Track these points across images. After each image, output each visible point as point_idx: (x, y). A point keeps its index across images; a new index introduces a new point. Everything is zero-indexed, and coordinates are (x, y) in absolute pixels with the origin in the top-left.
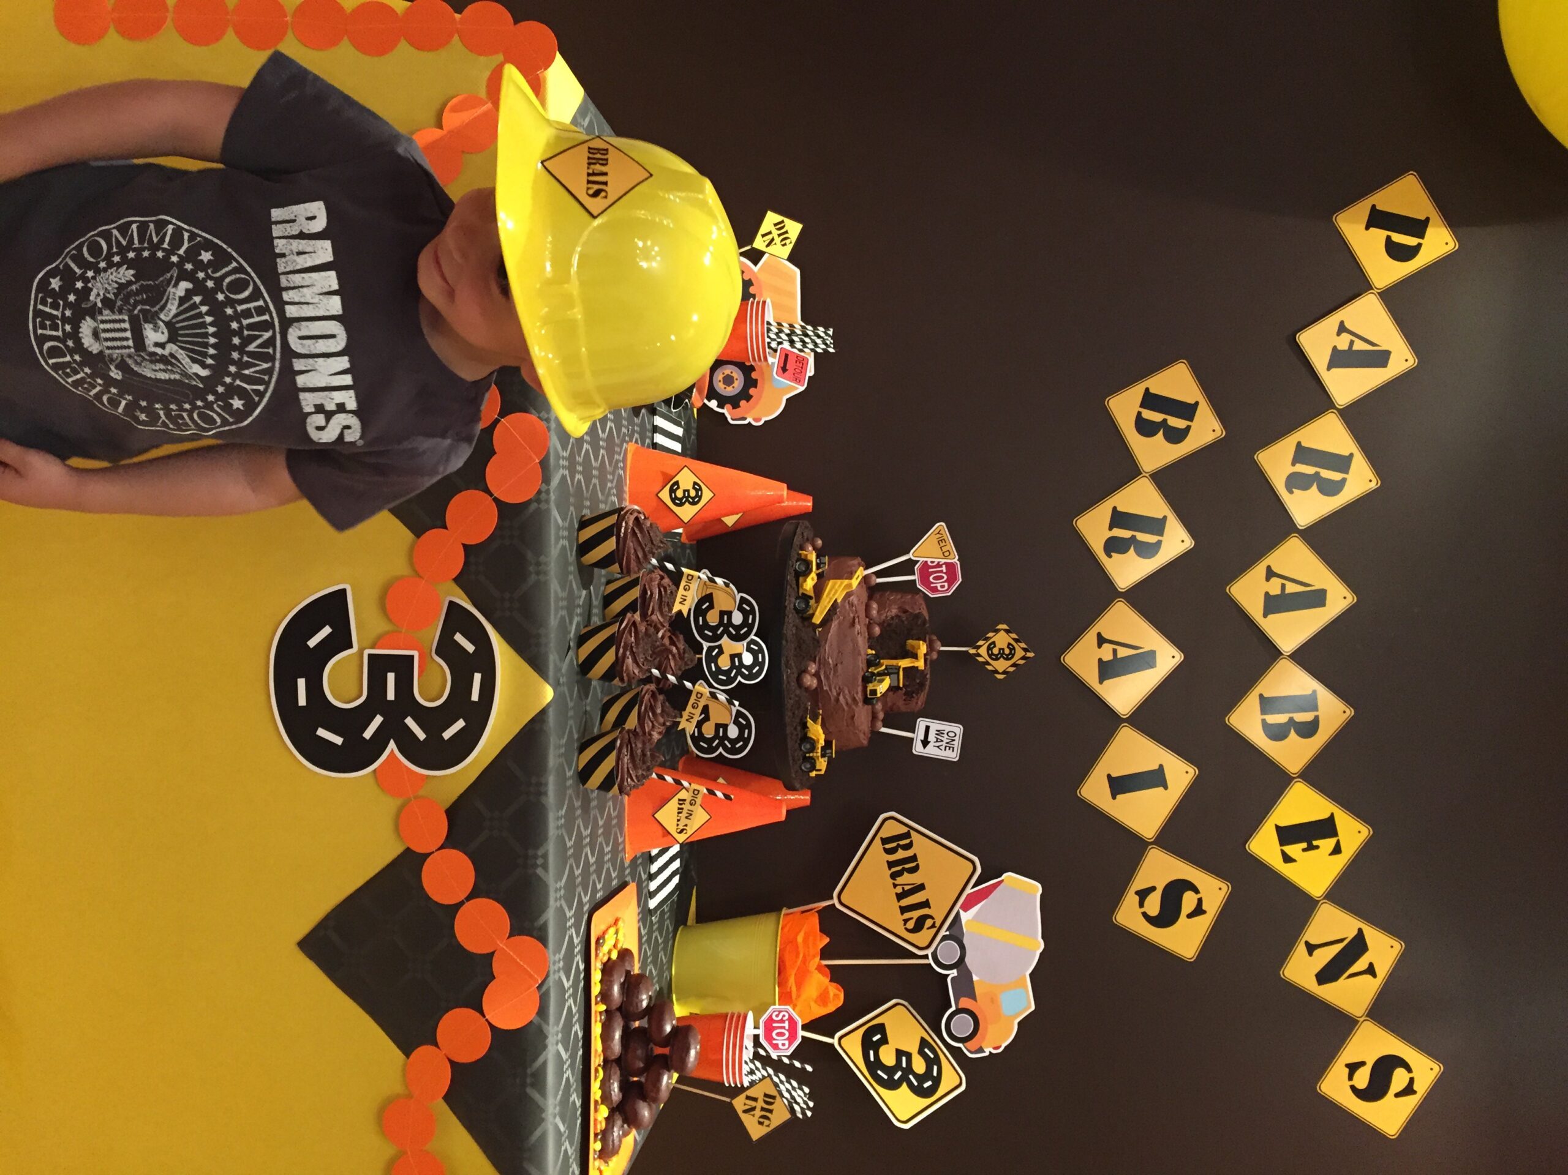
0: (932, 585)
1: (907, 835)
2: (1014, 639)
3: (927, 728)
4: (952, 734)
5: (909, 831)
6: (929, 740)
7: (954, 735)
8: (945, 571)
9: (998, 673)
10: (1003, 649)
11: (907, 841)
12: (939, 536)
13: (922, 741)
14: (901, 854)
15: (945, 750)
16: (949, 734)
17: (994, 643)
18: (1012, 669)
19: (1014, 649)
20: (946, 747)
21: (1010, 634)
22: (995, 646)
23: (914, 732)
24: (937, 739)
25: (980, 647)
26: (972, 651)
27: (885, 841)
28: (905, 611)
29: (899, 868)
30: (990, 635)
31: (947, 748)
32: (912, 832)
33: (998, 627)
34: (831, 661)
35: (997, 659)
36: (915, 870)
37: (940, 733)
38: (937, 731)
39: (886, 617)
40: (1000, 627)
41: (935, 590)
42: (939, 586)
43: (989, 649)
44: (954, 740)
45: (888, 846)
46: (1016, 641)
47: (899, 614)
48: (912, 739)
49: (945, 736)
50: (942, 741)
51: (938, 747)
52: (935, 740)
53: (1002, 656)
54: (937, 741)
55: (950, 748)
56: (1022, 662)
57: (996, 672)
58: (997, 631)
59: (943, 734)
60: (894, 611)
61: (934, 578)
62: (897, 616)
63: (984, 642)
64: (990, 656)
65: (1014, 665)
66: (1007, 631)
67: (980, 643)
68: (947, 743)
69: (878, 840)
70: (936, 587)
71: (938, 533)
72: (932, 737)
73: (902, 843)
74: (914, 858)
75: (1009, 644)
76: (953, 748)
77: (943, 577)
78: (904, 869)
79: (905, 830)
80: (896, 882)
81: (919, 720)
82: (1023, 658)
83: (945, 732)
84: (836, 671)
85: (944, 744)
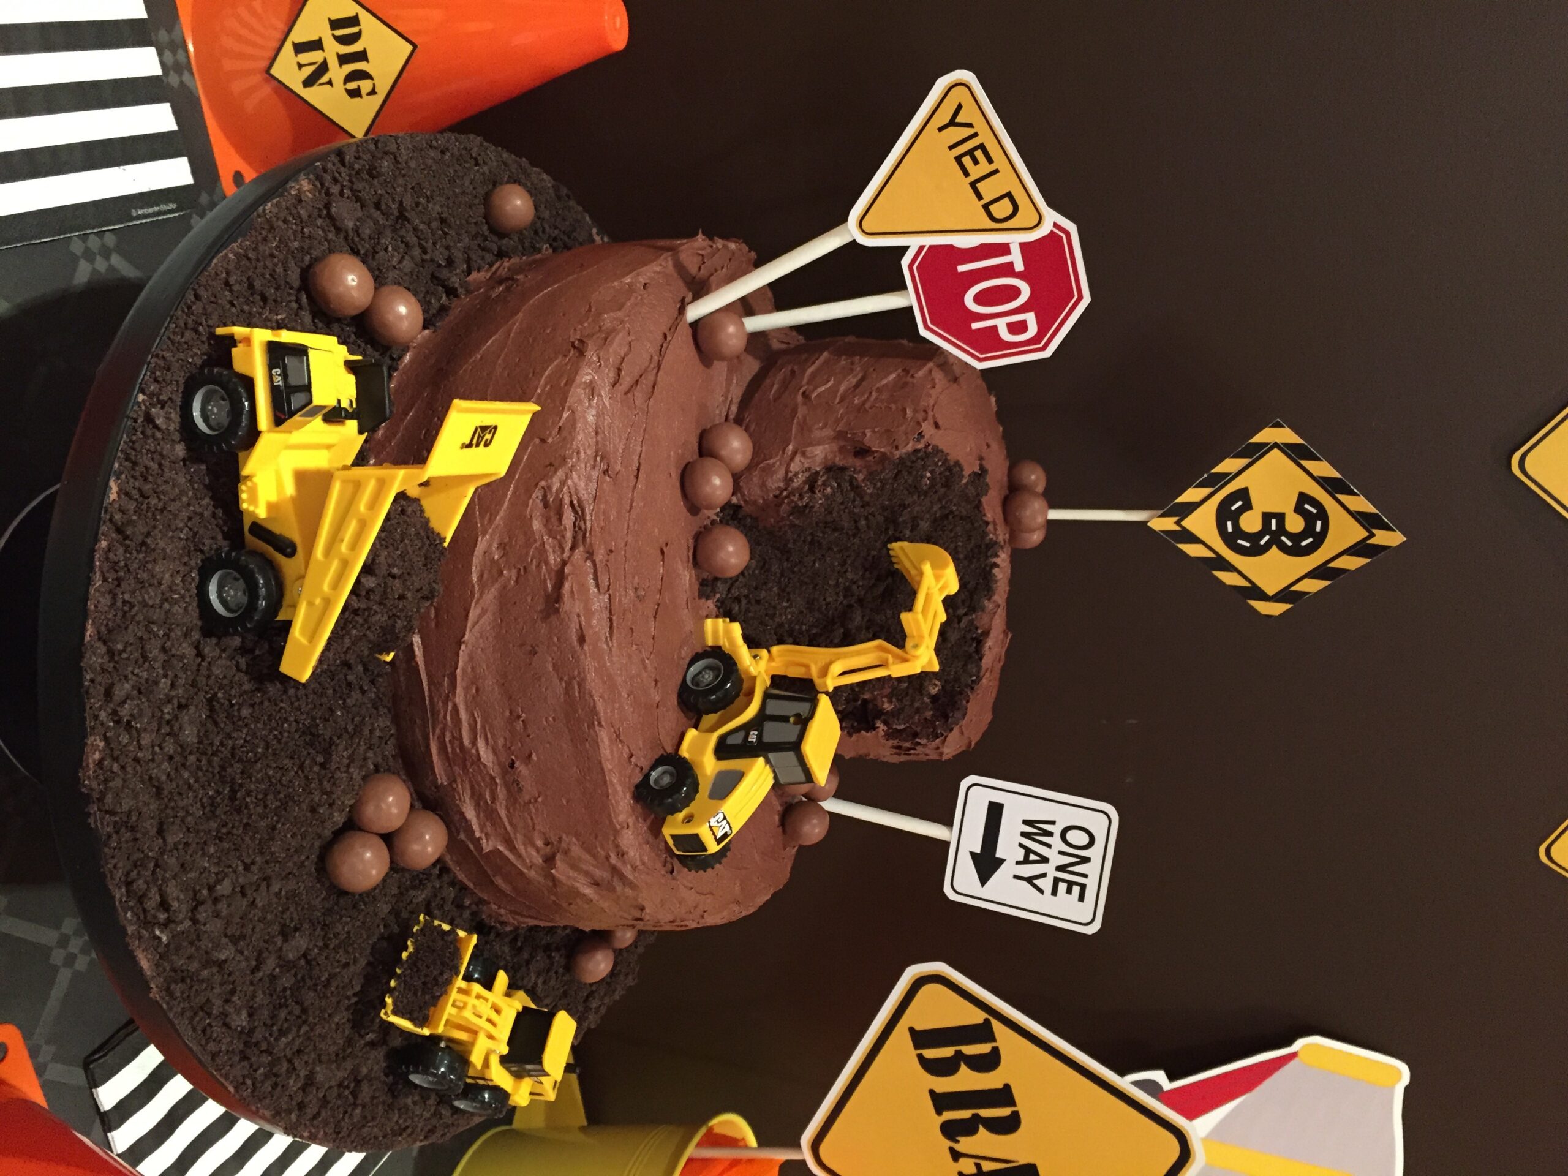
0: (975, 326)
1: (983, 1033)
2: (1324, 482)
3: (995, 812)
4: (1081, 839)
5: (987, 1021)
6: (999, 854)
7: (1084, 839)
8: (1019, 266)
9: (1263, 596)
10: (1281, 517)
11: (984, 1048)
12: (956, 134)
13: (973, 854)
14: (966, 1080)
15: (1054, 892)
16: (1071, 836)
17: (1243, 494)
18: (1313, 586)
19: (1323, 514)
20: (1057, 881)
21: (1307, 464)
22: (1248, 506)
23: (949, 824)
24: (1028, 851)
25: (1191, 507)
26: (1163, 524)
27: (921, 1038)
28: (862, 452)
29: (966, 1114)
30: (1229, 465)
31: (1063, 887)
32: (997, 1026)
33: (1257, 439)
34: (486, 755)
35: (1256, 551)
36: (1009, 1125)
37: (1036, 829)
38: (1026, 822)
39: (788, 480)
40: (1267, 435)
41: (989, 341)
42: (1001, 324)
43: (1224, 514)
44: (1085, 860)
45: (930, 1054)
46: (1332, 486)
47: (839, 461)
48: (946, 844)
49: (1056, 841)
50: (1044, 860)
51: (1030, 880)
52: (1020, 854)
53: (1275, 541)
54: (1026, 861)
55: (1070, 885)
56: (1352, 563)
57: (1256, 592)
58: (1256, 452)
59: (1050, 834)
60: (820, 453)
61: (979, 299)
62: (831, 469)
63: (1207, 491)
64: (1229, 540)
65: (1320, 572)
66: (1295, 453)
67: (1191, 495)
68: (1060, 868)
69: (901, 1036)
70: (995, 328)
71: (952, 123)
72: (1008, 847)
73: (969, 1050)
74: (1004, 1096)
75: (1303, 498)
76: (1083, 887)
77: (1015, 292)
78: (976, 1120)
79: (977, 1017)
80: (959, 1147)
81: (965, 784)
82: (1358, 549)
83: (1056, 830)
84: (514, 788)
85: (1050, 869)
